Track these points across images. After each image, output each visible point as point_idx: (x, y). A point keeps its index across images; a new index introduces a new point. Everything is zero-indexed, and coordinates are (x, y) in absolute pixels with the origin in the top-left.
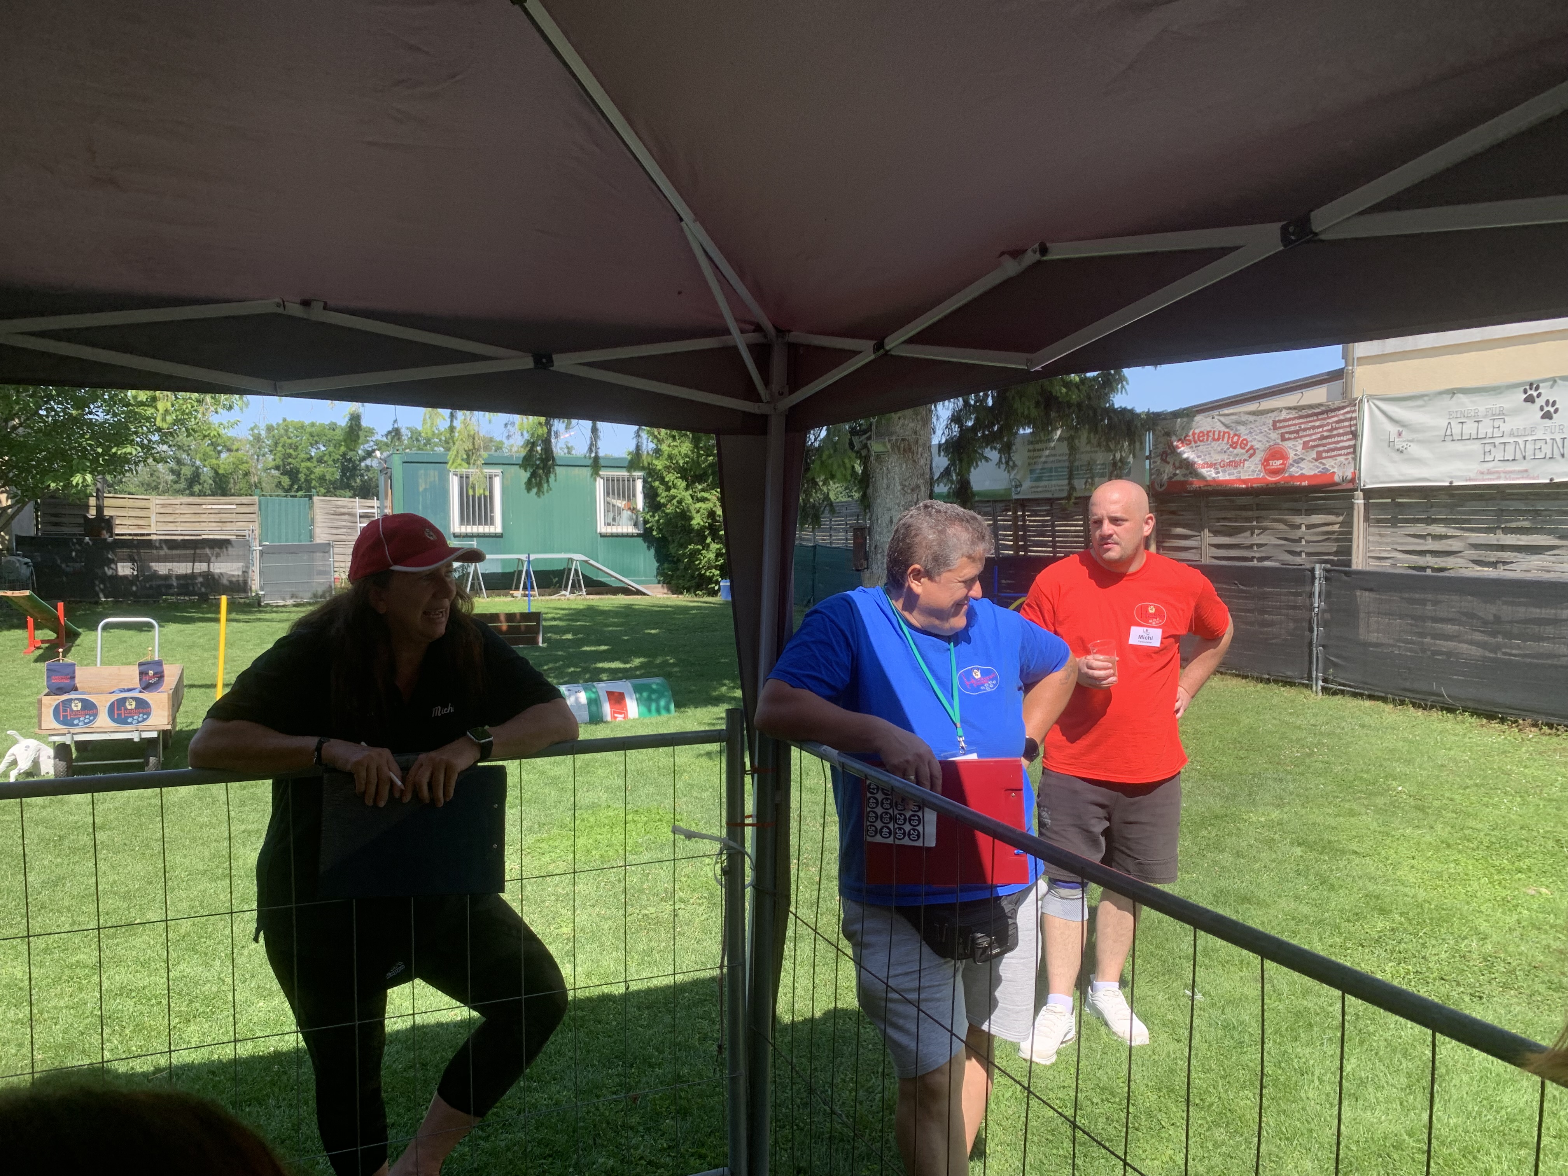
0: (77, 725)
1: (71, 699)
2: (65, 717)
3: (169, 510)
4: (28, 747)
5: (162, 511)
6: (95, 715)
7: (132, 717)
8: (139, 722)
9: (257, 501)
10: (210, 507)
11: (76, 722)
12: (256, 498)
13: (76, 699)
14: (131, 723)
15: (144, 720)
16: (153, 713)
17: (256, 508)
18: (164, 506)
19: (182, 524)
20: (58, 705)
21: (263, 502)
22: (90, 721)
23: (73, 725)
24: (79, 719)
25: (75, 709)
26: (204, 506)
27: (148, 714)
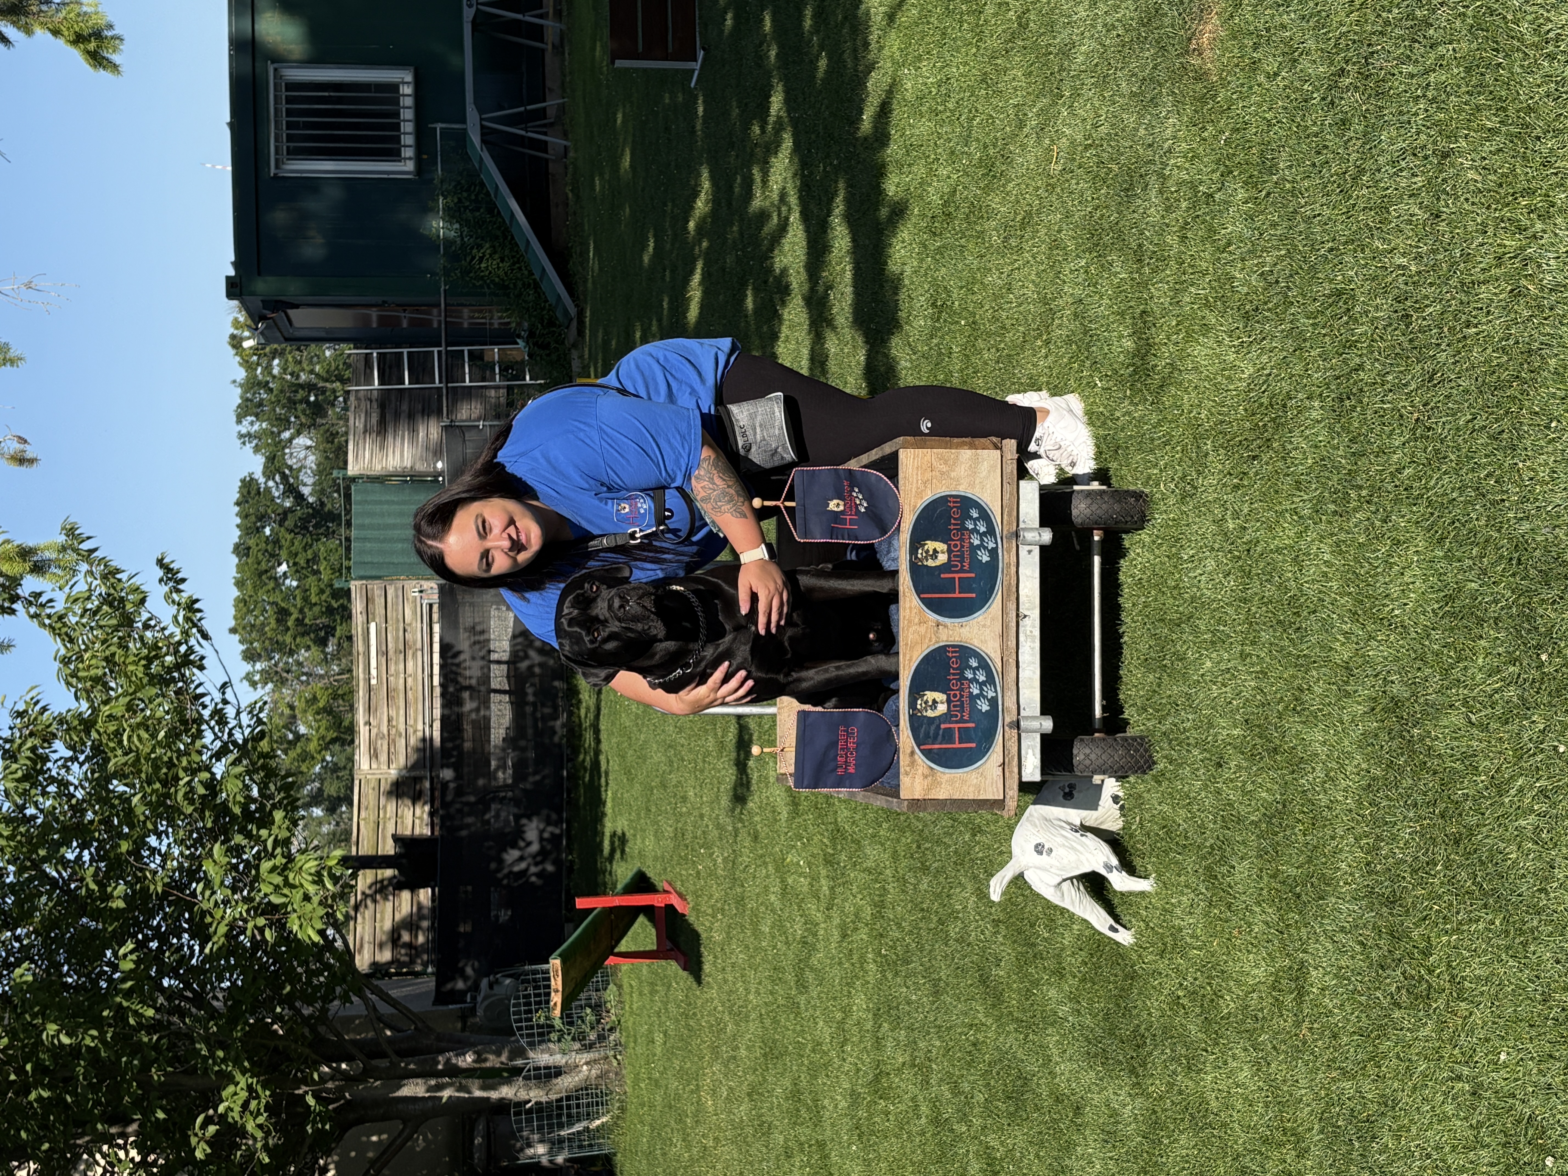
0: (993, 702)
1: (912, 717)
2: (965, 736)
3: (383, 746)
4: (1039, 849)
5: (383, 757)
6: (965, 652)
7: (974, 549)
8: (991, 531)
9: (358, 583)
10: (374, 672)
11: (985, 707)
12: (355, 586)
13: (912, 705)
14: (993, 553)
15: (985, 515)
16: (963, 489)
17: (376, 587)
18: (374, 755)
19: (411, 722)
20: (927, 754)
21: (362, 573)
22: (984, 665)
23: (993, 714)
24: (973, 698)
25: (942, 708)
26: (374, 682)
27: (966, 503)
